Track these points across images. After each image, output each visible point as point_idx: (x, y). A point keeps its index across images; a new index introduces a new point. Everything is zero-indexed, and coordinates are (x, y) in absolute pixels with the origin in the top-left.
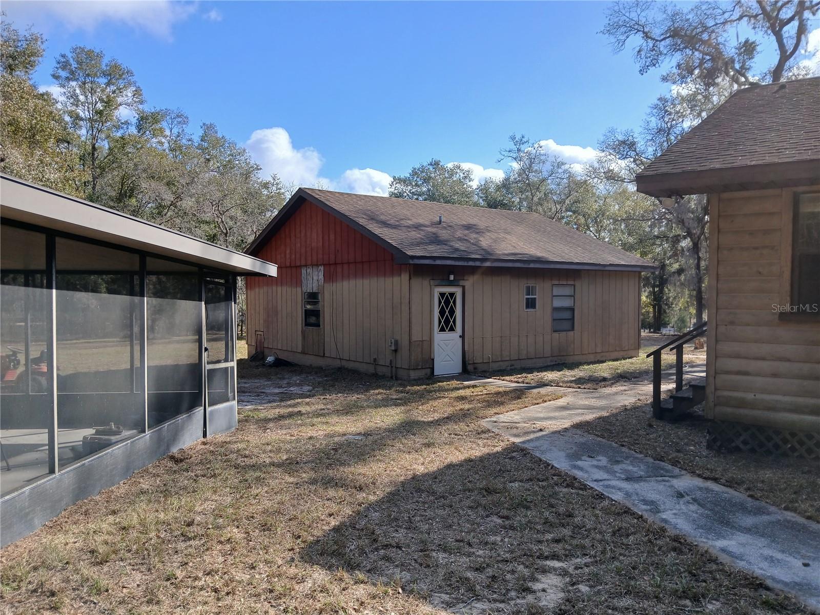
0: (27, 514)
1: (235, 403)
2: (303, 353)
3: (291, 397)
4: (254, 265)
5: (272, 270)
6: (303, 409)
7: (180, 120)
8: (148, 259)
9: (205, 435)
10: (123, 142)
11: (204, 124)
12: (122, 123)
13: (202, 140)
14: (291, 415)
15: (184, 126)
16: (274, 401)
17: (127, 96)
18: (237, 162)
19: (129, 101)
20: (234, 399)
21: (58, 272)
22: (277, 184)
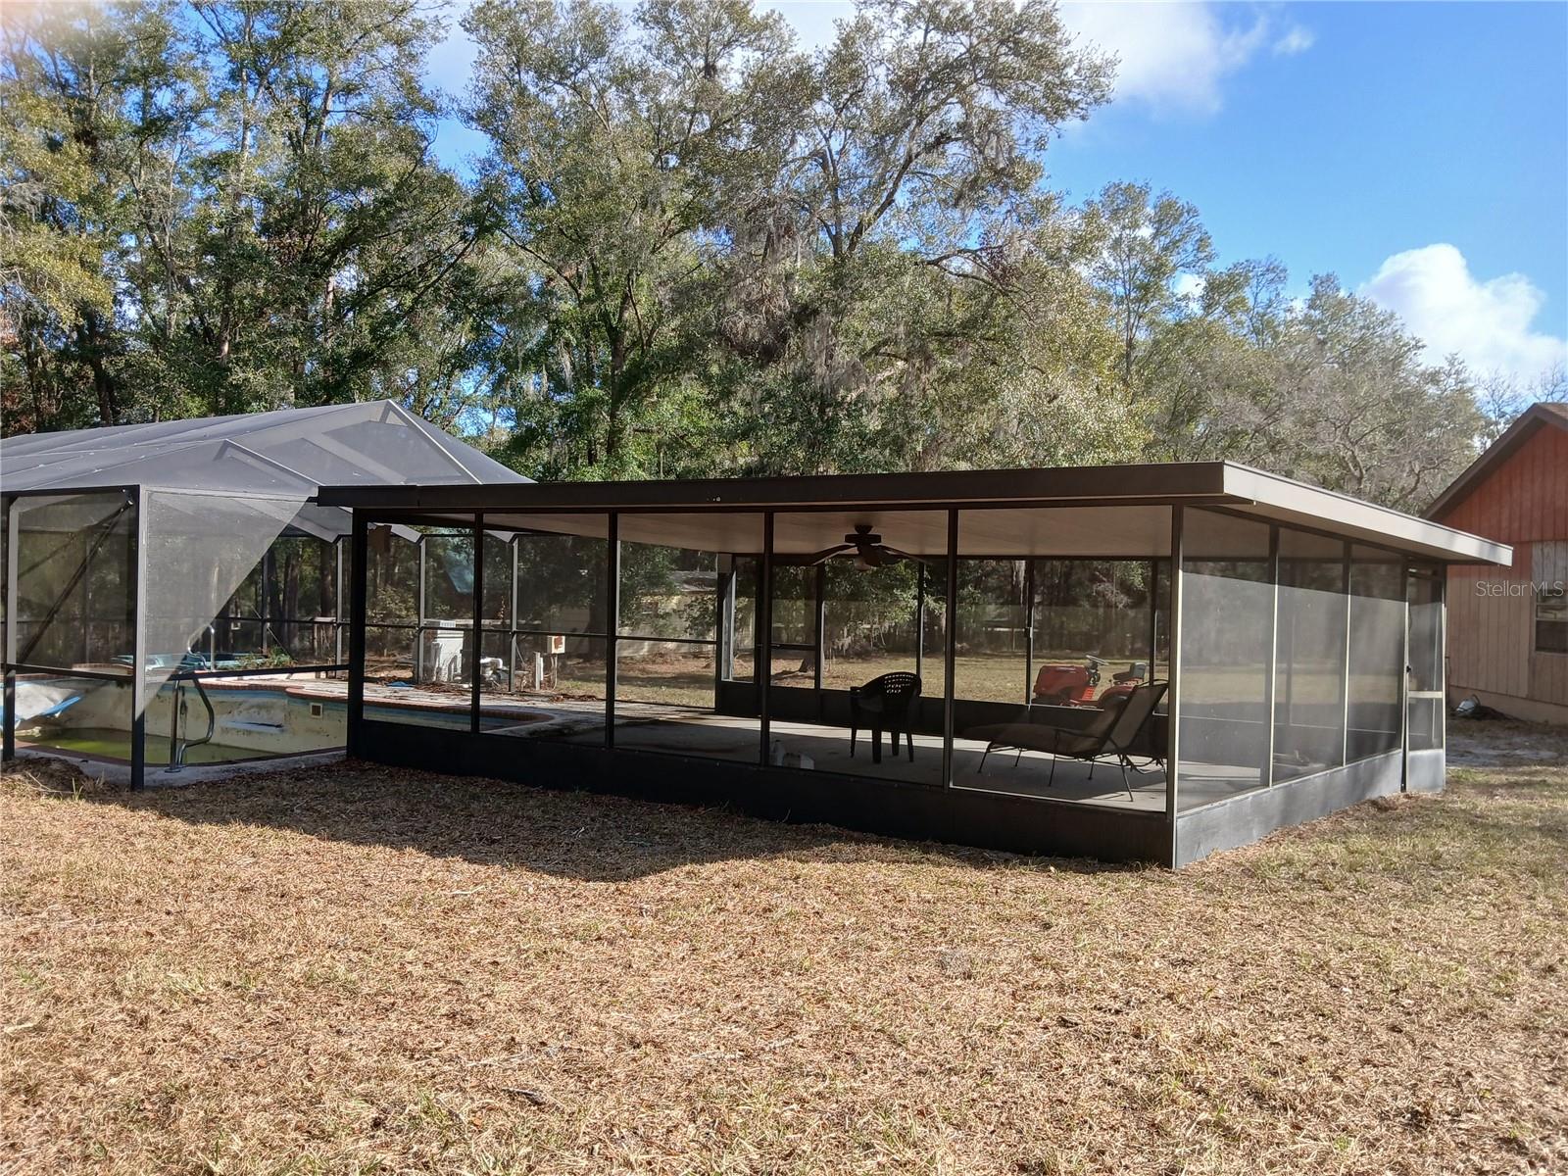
0: (1249, 821)
1: (1442, 752)
2: (1530, 698)
3: (1521, 762)
4: (1481, 549)
5: (1505, 556)
6: (1550, 780)
7: (1271, 276)
8: (1354, 547)
9: (1403, 789)
10: (1181, 330)
11: (1316, 278)
12: (1178, 300)
13: (1310, 307)
14: (1529, 784)
15: (1280, 286)
16: (1495, 765)
17: (1186, 251)
18: (1377, 340)
19: (1190, 259)
20: (1442, 747)
21: (1281, 560)
22: (1458, 373)
